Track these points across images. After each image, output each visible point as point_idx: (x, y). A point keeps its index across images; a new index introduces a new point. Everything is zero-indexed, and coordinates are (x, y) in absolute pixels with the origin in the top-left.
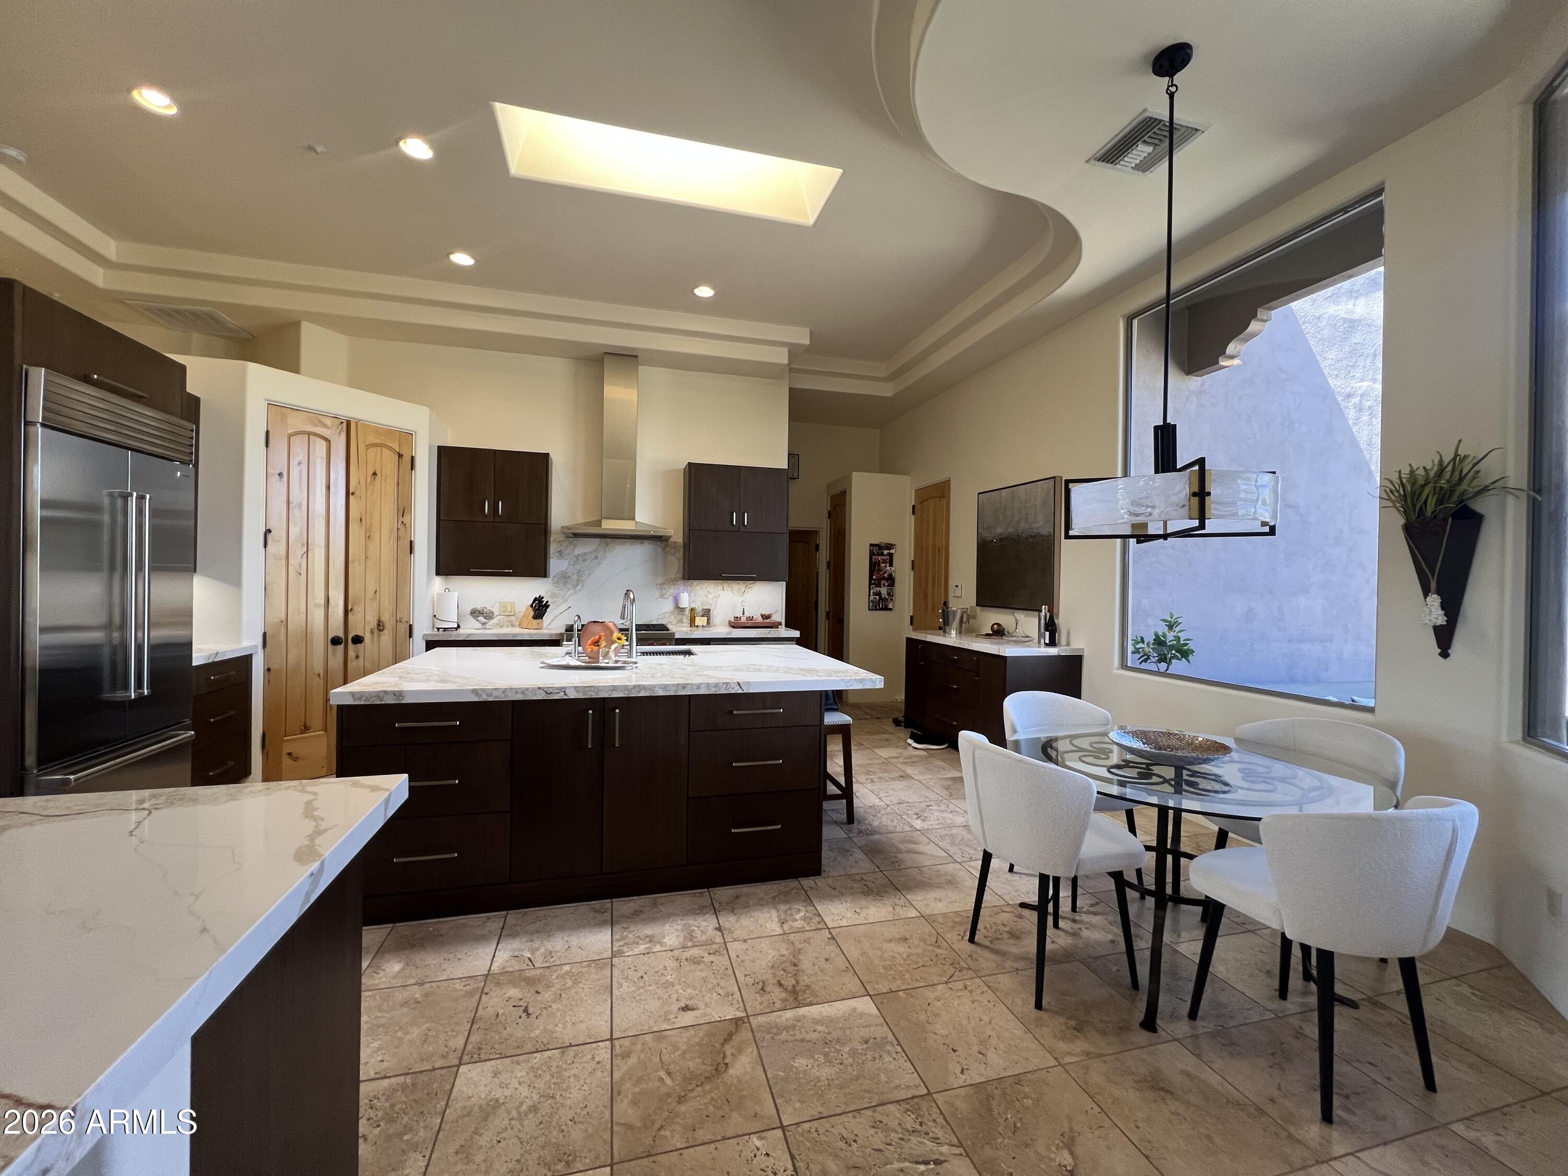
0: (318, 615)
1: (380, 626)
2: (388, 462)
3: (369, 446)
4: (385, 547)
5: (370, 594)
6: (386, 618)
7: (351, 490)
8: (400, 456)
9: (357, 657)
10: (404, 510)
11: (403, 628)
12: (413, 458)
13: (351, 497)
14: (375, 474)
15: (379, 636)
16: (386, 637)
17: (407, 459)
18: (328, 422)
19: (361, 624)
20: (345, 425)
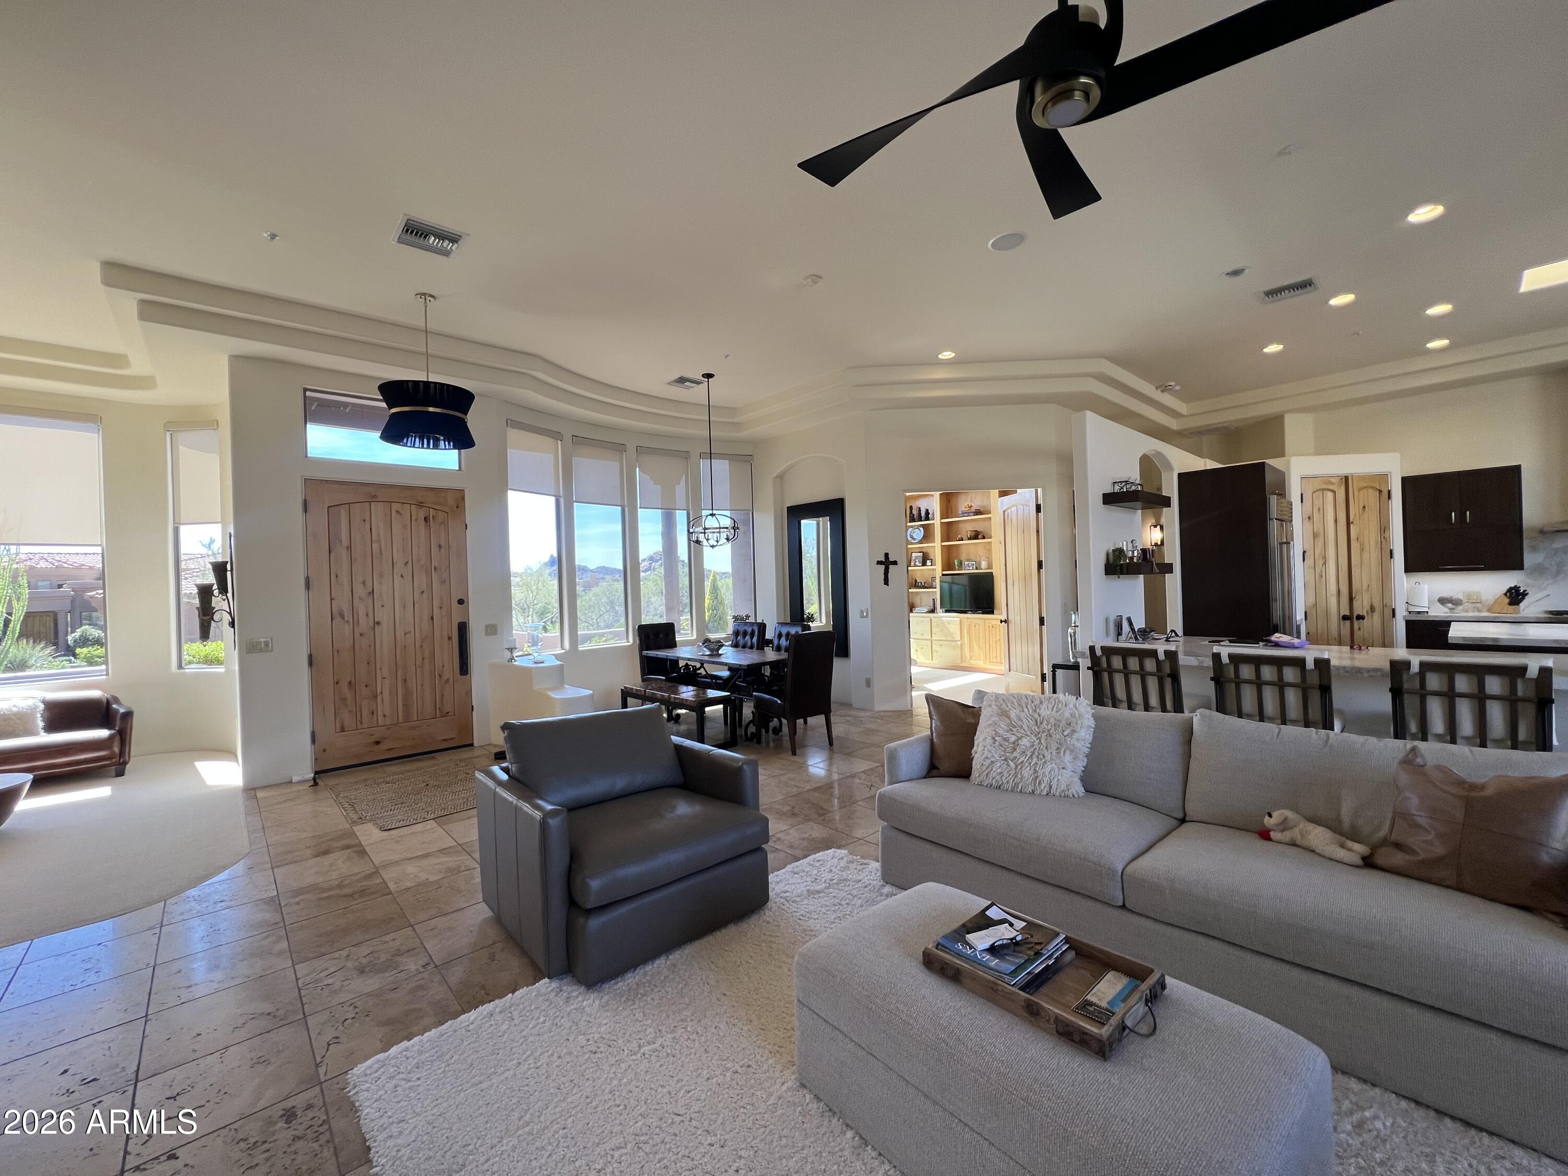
0: (1333, 601)
1: (1372, 609)
2: (1373, 496)
3: (1360, 490)
4: (1373, 554)
5: (1365, 587)
6: (1376, 603)
7: (1351, 520)
8: (1380, 491)
9: (1359, 629)
10: (1384, 528)
11: (1388, 613)
12: (1389, 492)
13: (1351, 525)
14: (1364, 507)
15: (1372, 616)
16: (1376, 617)
17: (1385, 493)
18: (1333, 480)
19: (1361, 607)
20: (1344, 480)
